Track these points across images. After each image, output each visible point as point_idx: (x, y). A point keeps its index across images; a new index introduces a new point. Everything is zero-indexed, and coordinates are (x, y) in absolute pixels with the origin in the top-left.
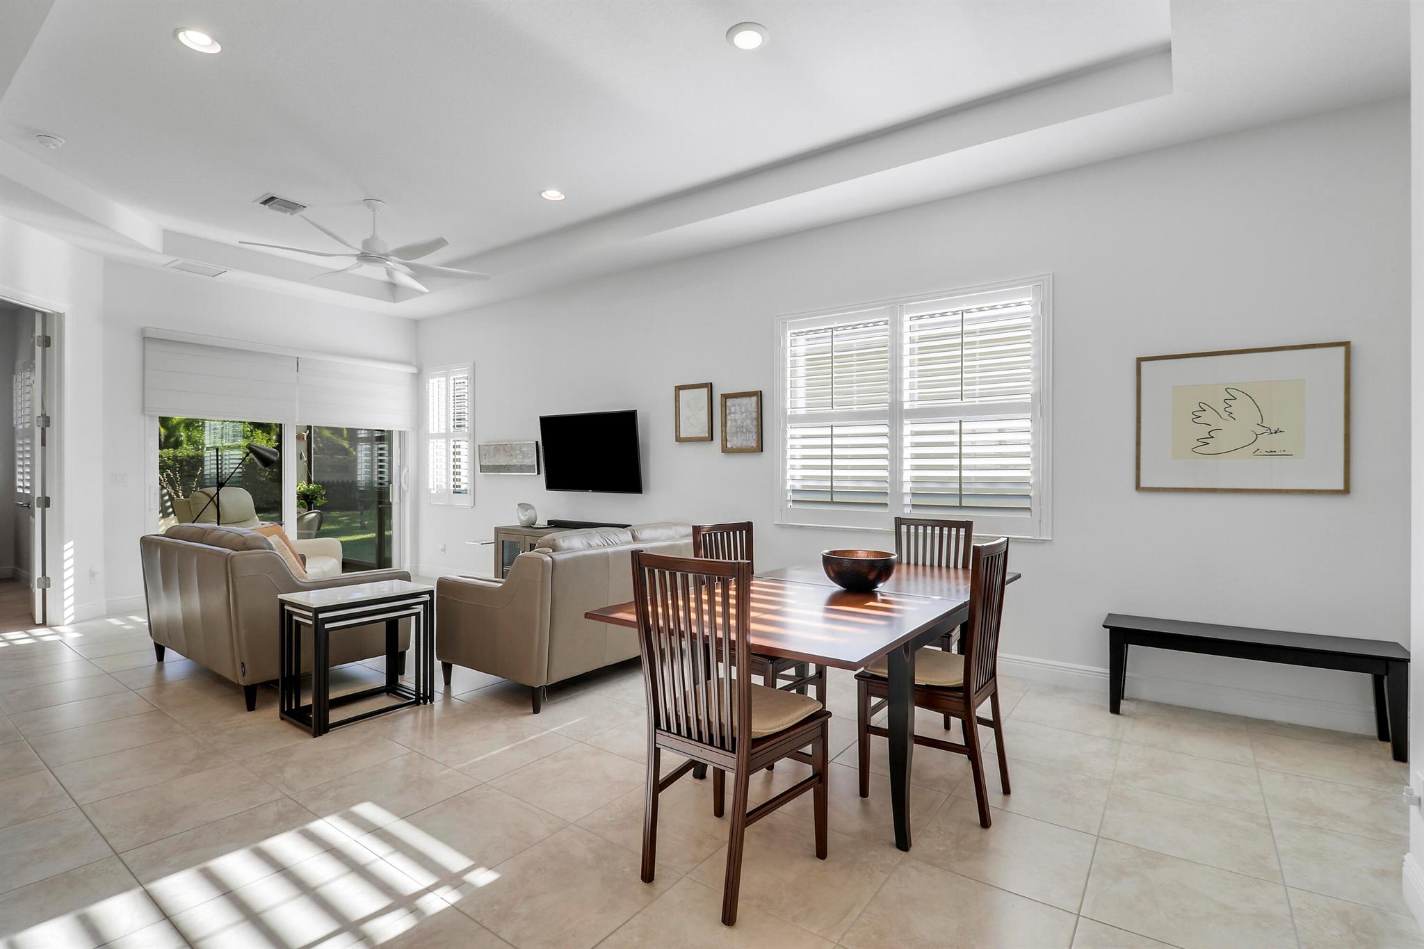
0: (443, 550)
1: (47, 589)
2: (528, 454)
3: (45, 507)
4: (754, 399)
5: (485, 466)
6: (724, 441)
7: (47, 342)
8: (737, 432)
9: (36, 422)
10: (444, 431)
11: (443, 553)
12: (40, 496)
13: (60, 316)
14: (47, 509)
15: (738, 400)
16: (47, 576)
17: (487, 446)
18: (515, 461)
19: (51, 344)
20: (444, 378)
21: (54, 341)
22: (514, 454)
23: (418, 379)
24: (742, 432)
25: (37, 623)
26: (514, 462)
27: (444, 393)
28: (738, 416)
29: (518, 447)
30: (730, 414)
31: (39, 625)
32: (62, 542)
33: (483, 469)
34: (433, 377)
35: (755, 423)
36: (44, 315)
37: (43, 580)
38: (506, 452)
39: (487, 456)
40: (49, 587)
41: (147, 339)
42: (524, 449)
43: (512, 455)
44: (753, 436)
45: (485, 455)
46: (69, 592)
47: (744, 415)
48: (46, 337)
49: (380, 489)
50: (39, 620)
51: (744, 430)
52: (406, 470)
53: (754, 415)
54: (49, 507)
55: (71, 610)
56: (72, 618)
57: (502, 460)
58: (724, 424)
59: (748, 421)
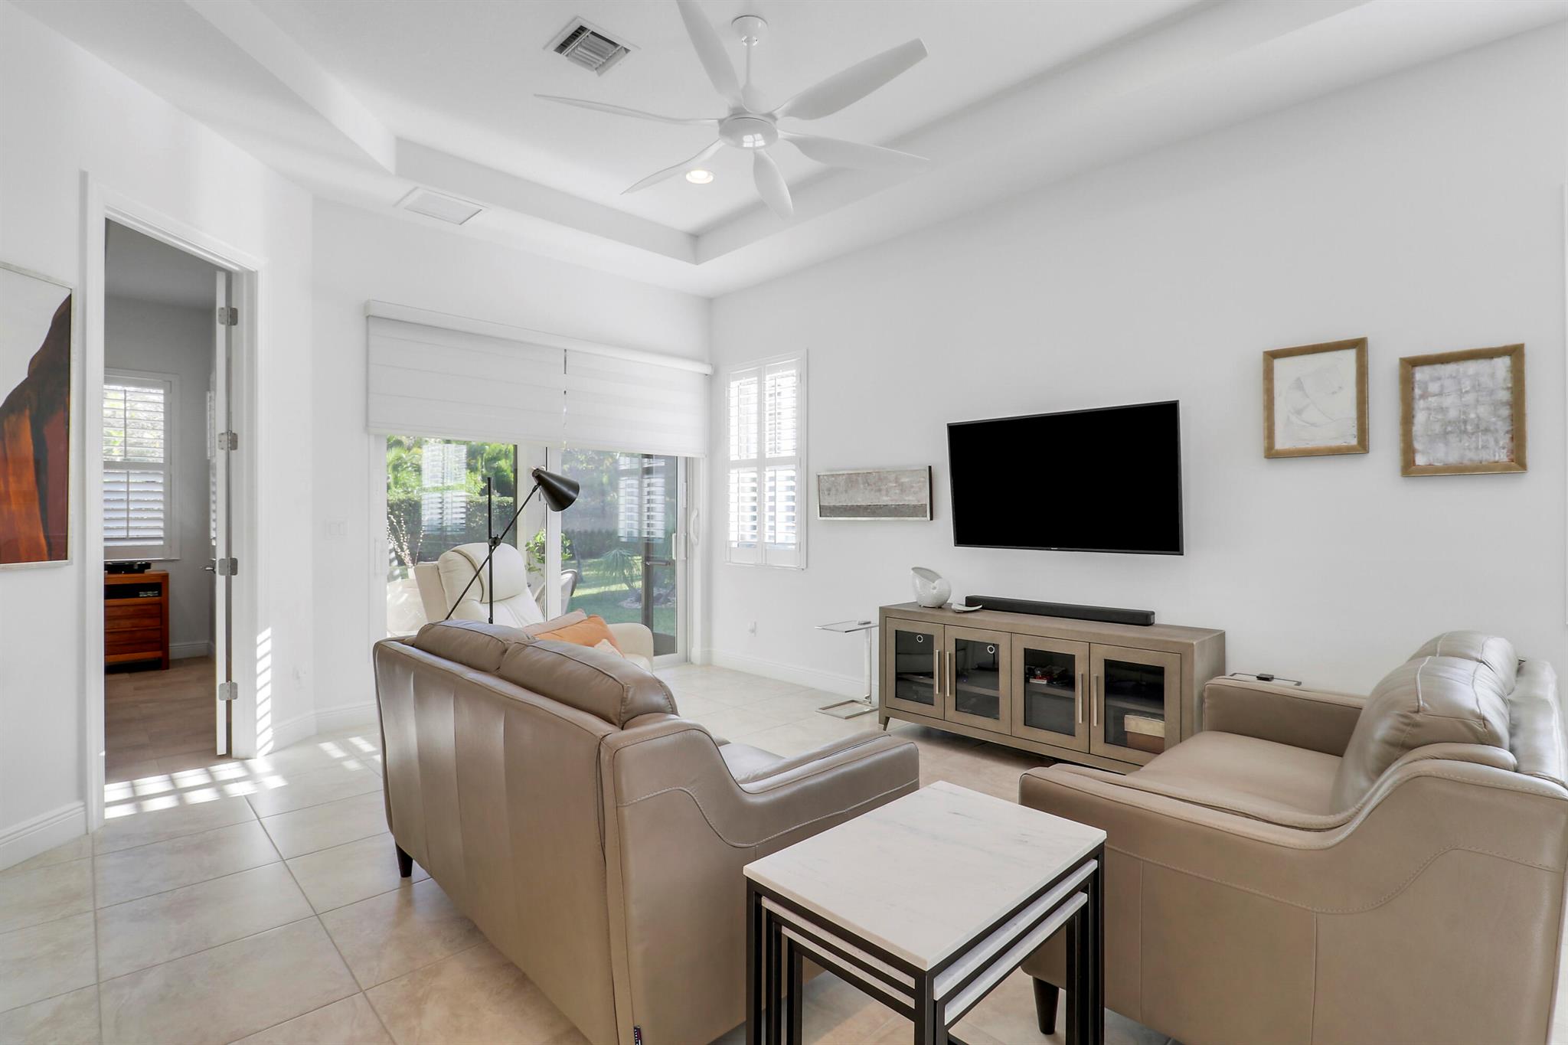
0: (753, 631)
1: (233, 701)
2: (912, 487)
3: (231, 574)
4: (1503, 364)
5: (830, 507)
6: (1408, 452)
7: (233, 317)
8: (1446, 433)
9: (217, 442)
10: (754, 456)
11: (753, 634)
12: (224, 558)
13: (252, 275)
14: (233, 576)
15: (1450, 368)
16: (234, 680)
17: (833, 475)
18: (885, 498)
19: (239, 322)
20: (756, 378)
21: (243, 317)
22: (883, 487)
23: (713, 385)
24: (1465, 432)
25: (219, 754)
26: (885, 500)
27: (756, 400)
28: (1448, 401)
29: (892, 477)
30: (1423, 396)
31: (222, 757)
32: (254, 633)
33: (825, 511)
34: (736, 379)
35: (1505, 412)
36: (229, 275)
37: (228, 688)
38: (869, 485)
39: (833, 491)
40: (235, 699)
41: (371, 318)
42: (904, 480)
43: (880, 490)
44: (1496, 441)
45: (829, 490)
46: (264, 708)
47: (1470, 398)
48: (231, 309)
49: (648, 539)
50: (221, 749)
51: (1469, 428)
52: (696, 514)
53: (1504, 395)
54: (236, 574)
55: (269, 734)
56: (270, 747)
57: (862, 499)
58: (1407, 419)
59: (1483, 411)
